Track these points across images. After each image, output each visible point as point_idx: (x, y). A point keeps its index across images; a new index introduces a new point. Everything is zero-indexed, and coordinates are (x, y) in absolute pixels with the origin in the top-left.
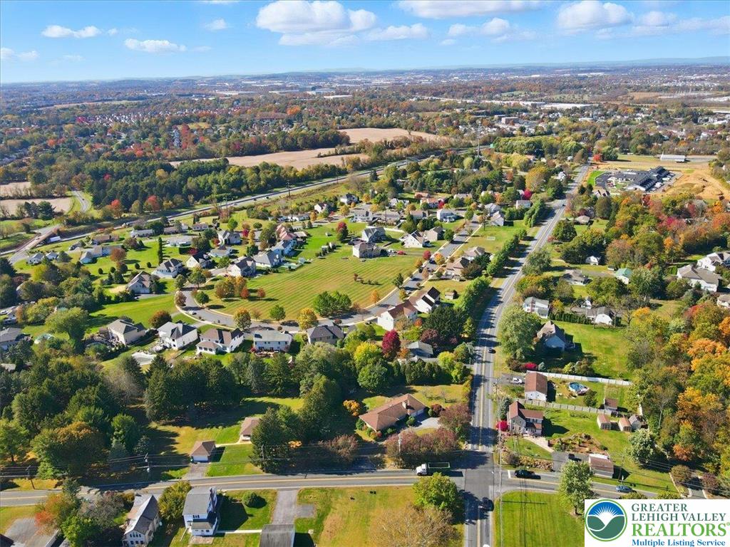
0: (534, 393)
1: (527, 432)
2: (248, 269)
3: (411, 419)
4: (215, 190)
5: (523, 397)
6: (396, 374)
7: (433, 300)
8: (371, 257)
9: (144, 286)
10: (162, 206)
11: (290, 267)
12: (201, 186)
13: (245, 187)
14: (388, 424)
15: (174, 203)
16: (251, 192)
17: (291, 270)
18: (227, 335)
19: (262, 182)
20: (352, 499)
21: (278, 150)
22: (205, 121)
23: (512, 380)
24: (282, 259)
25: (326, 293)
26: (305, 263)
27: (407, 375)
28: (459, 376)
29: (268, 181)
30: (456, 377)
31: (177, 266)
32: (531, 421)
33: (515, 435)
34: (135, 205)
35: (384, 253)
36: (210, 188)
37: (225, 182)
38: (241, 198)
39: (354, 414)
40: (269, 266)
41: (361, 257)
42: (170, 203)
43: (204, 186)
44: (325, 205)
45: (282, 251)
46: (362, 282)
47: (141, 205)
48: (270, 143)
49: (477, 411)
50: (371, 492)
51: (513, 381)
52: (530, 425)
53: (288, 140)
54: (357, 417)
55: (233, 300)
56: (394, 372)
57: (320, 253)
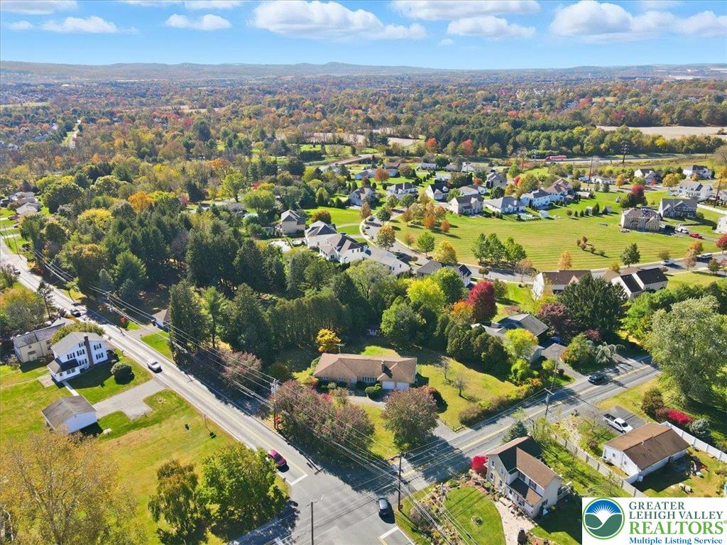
0: (619, 454)
1: (511, 496)
2: (470, 207)
3: (376, 388)
4: (542, 146)
6: (436, 333)
7: (642, 285)
8: (640, 230)
9: (360, 197)
10: (475, 152)
11: (519, 217)
12: (530, 140)
13: (578, 147)
15: (489, 151)
16: (583, 154)
17: (519, 219)
19: (603, 146)
20: (187, 427)
22: (615, 96)
23: (614, 418)
24: (521, 208)
26: (548, 218)
29: (612, 144)
31: (409, 190)
32: (527, 482)
33: (488, 489)
34: (450, 146)
35: (669, 230)
36: (539, 143)
37: (557, 139)
38: (572, 158)
39: (320, 349)
40: (500, 211)
41: (625, 227)
42: (486, 150)
43: (533, 141)
44: (651, 172)
45: (531, 201)
46: (593, 251)
47: (456, 147)
48: (664, 114)
49: (486, 429)
50: (212, 434)
52: (520, 486)
53: (689, 112)
54: (320, 354)
55: (417, 227)
56: (435, 330)
57: (576, 213)
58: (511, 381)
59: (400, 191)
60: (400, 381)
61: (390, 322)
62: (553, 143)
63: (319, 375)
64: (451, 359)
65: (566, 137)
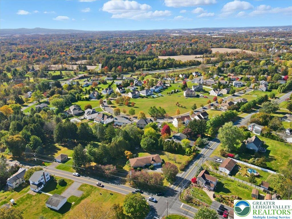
0: (223, 168)
1: (206, 187)
2: (136, 95)
3: (152, 166)
4: (145, 66)
5: (217, 170)
6: (159, 145)
7: (203, 117)
8: (191, 97)
9: (94, 96)
10: (123, 71)
11: (153, 97)
12: (141, 64)
13: (157, 66)
14: (139, 165)
15: (128, 70)
16: (159, 69)
17: (153, 98)
18: (106, 117)
19: (165, 65)
20: (101, 194)
21: (180, 54)
22: (158, 43)
23: (217, 159)
24: (152, 93)
25: (154, 107)
26: (161, 96)
27: (164, 146)
28: (189, 152)
29: (168, 64)
30: (187, 152)
31: (110, 90)
32: (209, 182)
33: (199, 187)
34: (113, 69)
35: (198, 96)
36: (144, 66)
37: (150, 64)
38: (155, 70)
39: (128, 158)
40: (146, 95)
41: (186, 97)
42: (126, 69)
43: (142, 65)
44: (184, 75)
45: (154, 90)
47: (115, 69)
48: (178, 51)
49: (188, 170)
50: (111, 194)
51: (217, 161)
52: (208, 183)
53: (185, 51)
54: (128, 159)
55: (122, 105)
56: (158, 144)
57: (170, 93)
58: (186, 155)
59: (108, 91)
60: (158, 162)
61: (145, 144)
62: (149, 65)
63: (133, 166)
64: (166, 152)
65: (152, 63)
